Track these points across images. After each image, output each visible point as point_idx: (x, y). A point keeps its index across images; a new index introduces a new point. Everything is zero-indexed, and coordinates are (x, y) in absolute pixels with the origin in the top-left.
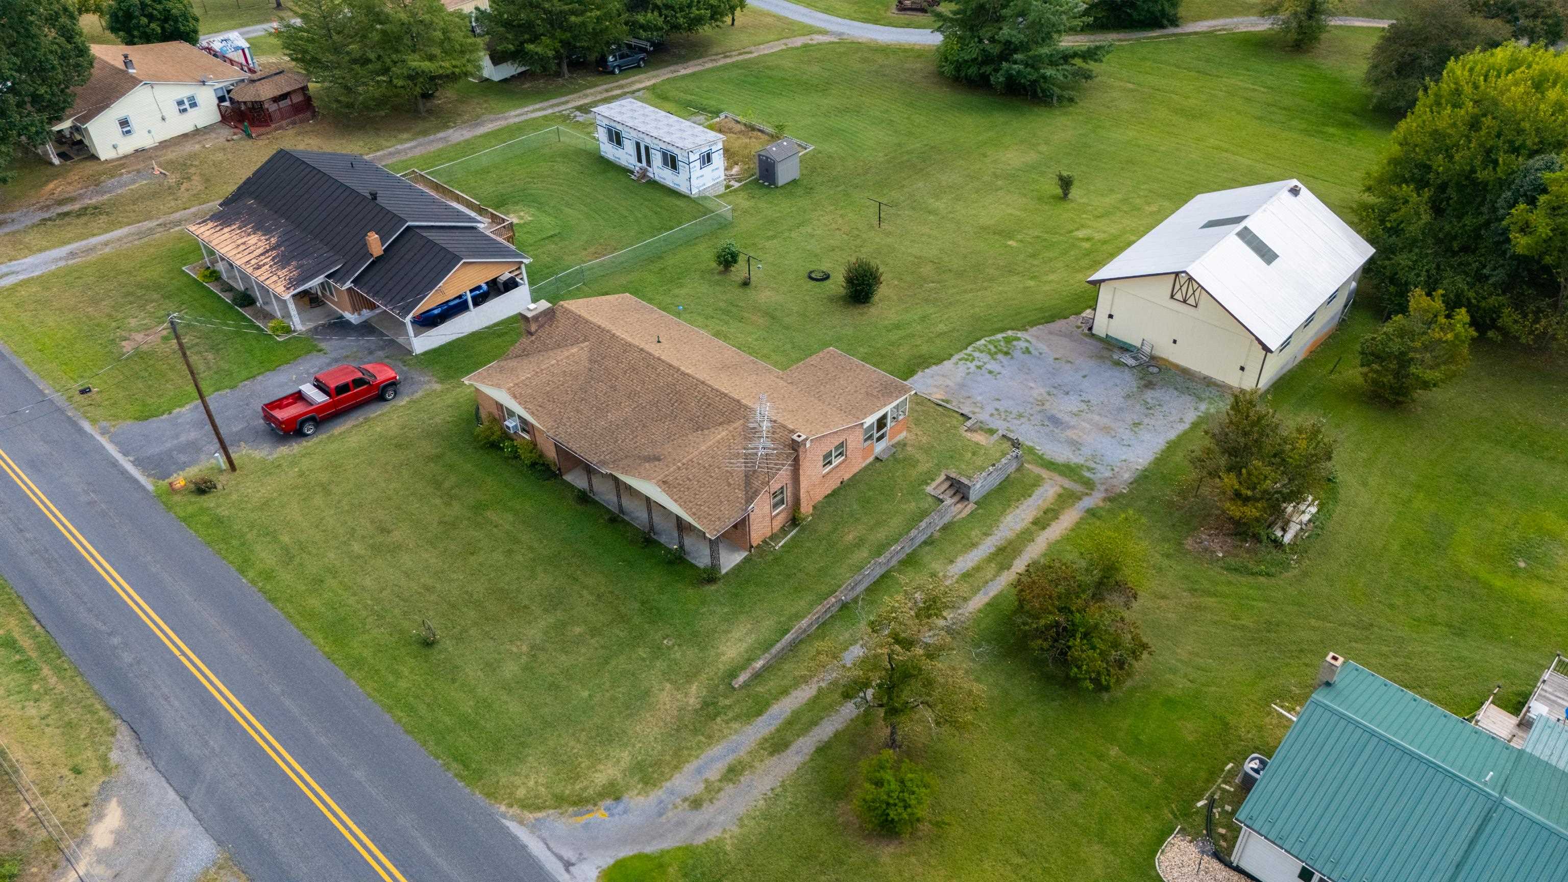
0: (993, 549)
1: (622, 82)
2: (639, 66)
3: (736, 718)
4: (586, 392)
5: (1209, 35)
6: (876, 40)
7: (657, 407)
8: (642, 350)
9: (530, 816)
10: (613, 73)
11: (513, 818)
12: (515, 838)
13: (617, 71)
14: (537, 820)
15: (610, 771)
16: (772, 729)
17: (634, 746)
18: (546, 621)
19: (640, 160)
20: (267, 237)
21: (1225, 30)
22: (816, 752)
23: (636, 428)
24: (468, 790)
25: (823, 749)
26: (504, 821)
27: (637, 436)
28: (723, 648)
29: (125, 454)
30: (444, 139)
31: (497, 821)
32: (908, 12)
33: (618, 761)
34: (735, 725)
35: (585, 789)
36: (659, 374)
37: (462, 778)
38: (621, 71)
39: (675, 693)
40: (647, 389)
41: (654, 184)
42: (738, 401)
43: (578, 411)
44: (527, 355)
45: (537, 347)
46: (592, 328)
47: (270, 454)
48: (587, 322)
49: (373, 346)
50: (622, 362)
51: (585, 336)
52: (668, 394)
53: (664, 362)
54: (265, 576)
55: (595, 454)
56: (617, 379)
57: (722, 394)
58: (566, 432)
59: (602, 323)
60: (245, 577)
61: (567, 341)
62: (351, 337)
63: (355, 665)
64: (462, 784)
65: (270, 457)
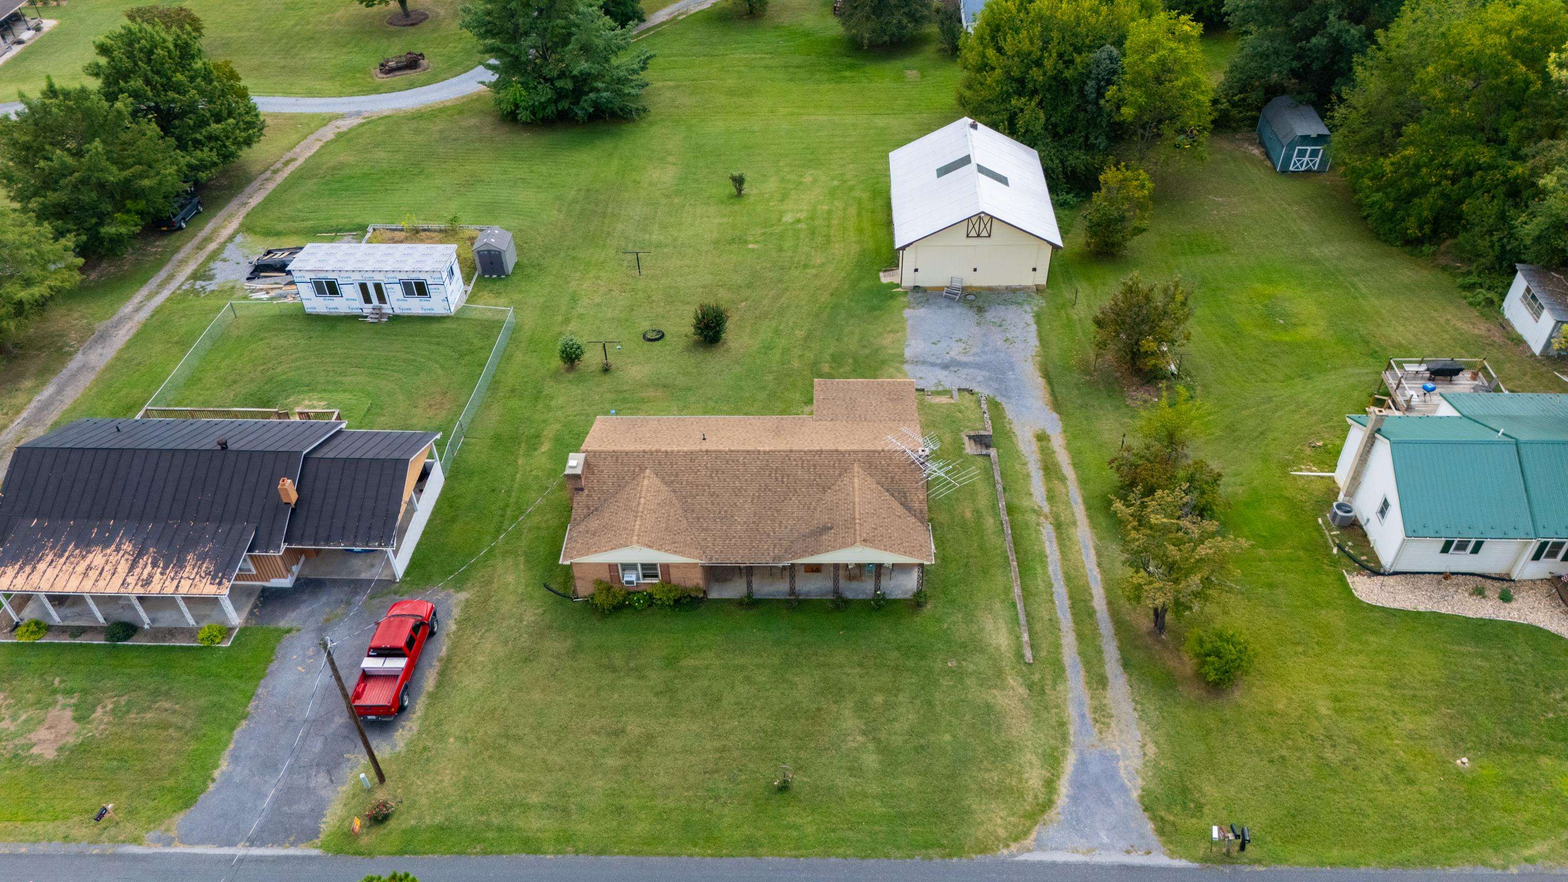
0: (1041, 472)
1: (202, 235)
2: (199, 212)
3: (1055, 683)
4: (693, 511)
5: (673, 21)
6: (400, 110)
7: (770, 490)
8: (707, 451)
9: (1029, 841)
10: (181, 228)
11: (1020, 851)
12: (1041, 863)
13: (184, 225)
14: (1036, 840)
15: (1034, 774)
16: (1082, 673)
17: (1027, 746)
18: (847, 710)
19: (368, 300)
20: (113, 547)
21: (682, 14)
22: (1124, 669)
23: (773, 515)
24: (964, 860)
25: (1126, 664)
26: (1017, 859)
27: (781, 522)
28: (994, 642)
29: (231, 844)
30: (84, 367)
31: (1013, 862)
32: (397, 73)
33: (1031, 764)
34: (1060, 688)
35: (1036, 797)
36: (744, 463)
37: (950, 856)
38: (186, 223)
39: (1005, 693)
40: (746, 480)
41: (395, 319)
42: (837, 451)
43: (706, 530)
44: (596, 509)
45: (599, 498)
46: (638, 456)
47: (394, 746)
48: (627, 453)
49: (342, 596)
50: (699, 470)
51: (639, 466)
52: (770, 475)
53: (738, 451)
54: (565, 840)
55: (763, 554)
56: (709, 486)
57: (817, 452)
58: (716, 552)
59: (640, 447)
60: (545, 853)
61: (623, 478)
62: (305, 601)
63: (751, 845)
64: (955, 860)
65: (398, 749)
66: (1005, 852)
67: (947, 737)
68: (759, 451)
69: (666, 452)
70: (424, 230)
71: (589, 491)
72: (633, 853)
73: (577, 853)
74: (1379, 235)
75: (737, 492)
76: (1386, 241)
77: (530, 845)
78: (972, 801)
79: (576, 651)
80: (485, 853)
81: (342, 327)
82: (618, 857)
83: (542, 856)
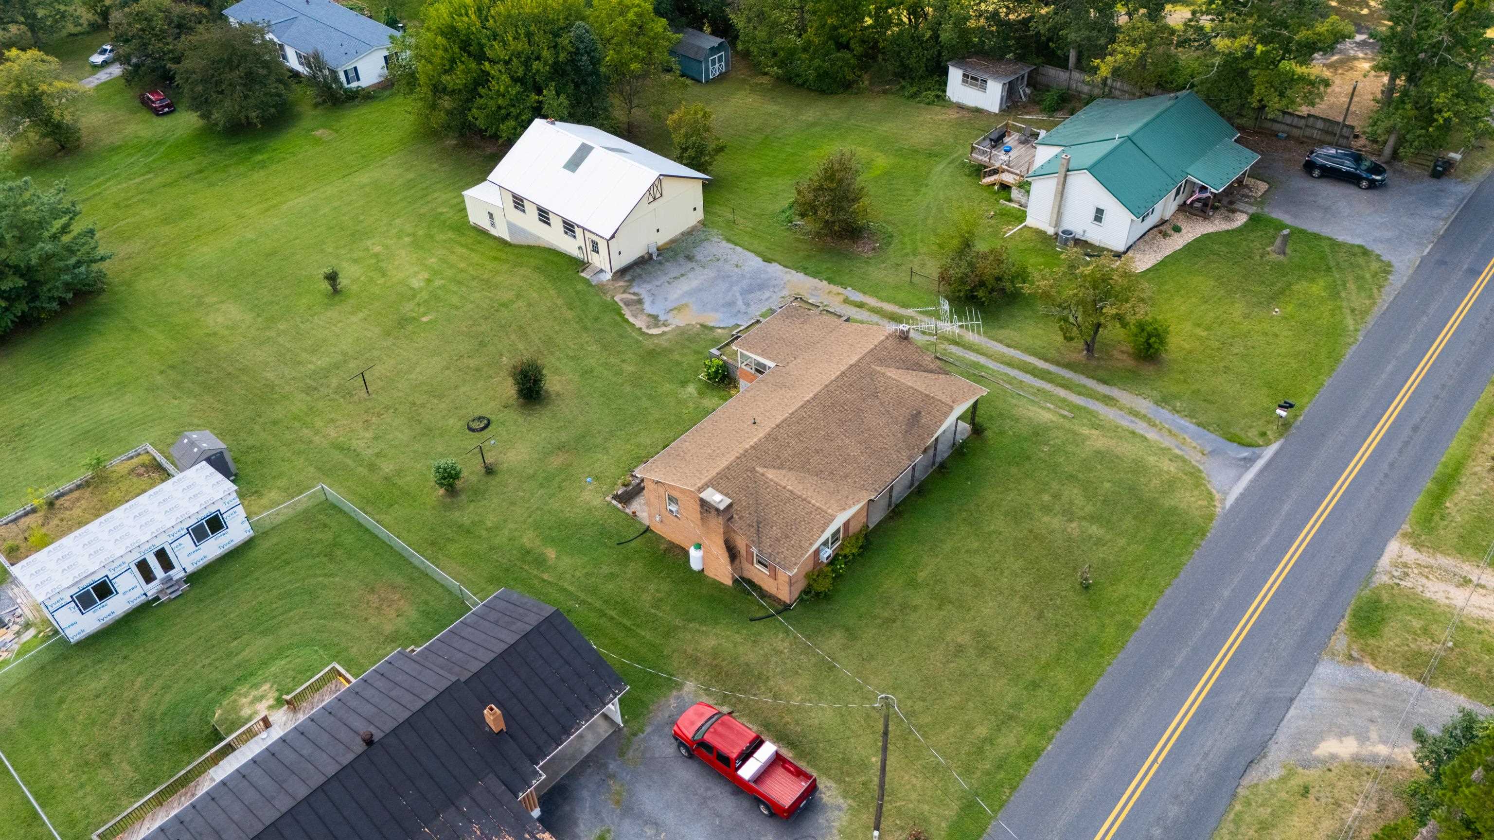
3: (1097, 417)
4: (821, 471)
8: (777, 426)
9: (1217, 495)
11: (1223, 503)
12: (1238, 500)
14: (1218, 492)
15: (1166, 464)
16: (1096, 402)
17: (1142, 455)
18: (1043, 518)
19: (151, 578)
22: (1108, 384)
23: (870, 435)
24: (1212, 531)
25: (1105, 382)
26: (1228, 507)
27: (881, 435)
28: (1048, 419)
31: (1229, 511)
33: (1157, 461)
35: (1184, 473)
36: (809, 416)
37: (1204, 535)
39: (1092, 439)
42: (852, 366)
43: (846, 476)
44: (759, 523)
45: (750, 514)
46: (738, 464)
47: (839, 808)
48: (728, 468)
49: (597, 778)
50: (788, 443)
51: (747, 470)
52: (834, 412)
53: (796, 411)
54: (1042, 730)
55: (900, 462)
56: (807, 448)
57: (841, 375)
58: (873, 484)
59: (731, 457)
60: (1045, 748)
61: (748, 487)
62: (573, 810)
63: (1126, 627)
64: (1209, 535)
65: (845, 806)
66: (1218, 510)
67: (1107, 485)
68: (808, 401)
69: (752, 447)
70: (57, 497)
71: (737, 514)
72: (1085, 694)
73: (1058, 729)
74: (824, 91)
75: (828, 438)
76: (832, 93)
77: (1030, 755)
78: (1168, 502)
79: (851, 634)
80: (1013, 789)
81: (145, 624)
82: (1080, 706)
83: (1045, 752)
